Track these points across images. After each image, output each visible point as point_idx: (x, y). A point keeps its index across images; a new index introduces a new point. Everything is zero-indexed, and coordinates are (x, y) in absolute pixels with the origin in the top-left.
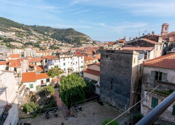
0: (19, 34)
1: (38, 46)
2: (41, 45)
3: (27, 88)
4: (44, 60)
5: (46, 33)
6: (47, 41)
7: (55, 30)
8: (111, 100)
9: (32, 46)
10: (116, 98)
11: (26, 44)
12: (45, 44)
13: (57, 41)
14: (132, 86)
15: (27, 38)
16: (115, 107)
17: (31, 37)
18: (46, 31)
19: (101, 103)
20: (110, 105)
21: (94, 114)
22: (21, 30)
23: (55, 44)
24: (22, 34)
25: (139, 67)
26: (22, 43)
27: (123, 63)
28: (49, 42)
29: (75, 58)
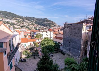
0: (18, 21)
1: (28, 28)
2: (30, 27)
3: (23, 46)
4: (32, 32)
5: (32, 21)
6: (33, 25)
7: (37, 19)
8: (69, 53)
9: (25, 28)
10: (72, 51)
11: (22, 26)
12: (32, 27)
13: (38, 25)
14: (82, 44)
15: (23, 23)
16: (71, 56)
17: (25, 23)
18: (32, 19)
19: (63, 54)
20: (68, 55)
21: (59, 58)
22: (19, 19)
23: (37, 27)
24: (20, 21)
25: (86, 33)
26: (19, 26)
27: (77, 31)
28: (34, 26)
29: (48, 32)
